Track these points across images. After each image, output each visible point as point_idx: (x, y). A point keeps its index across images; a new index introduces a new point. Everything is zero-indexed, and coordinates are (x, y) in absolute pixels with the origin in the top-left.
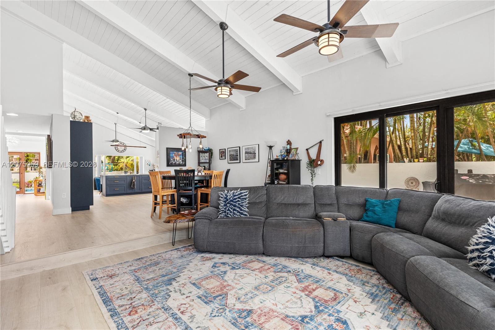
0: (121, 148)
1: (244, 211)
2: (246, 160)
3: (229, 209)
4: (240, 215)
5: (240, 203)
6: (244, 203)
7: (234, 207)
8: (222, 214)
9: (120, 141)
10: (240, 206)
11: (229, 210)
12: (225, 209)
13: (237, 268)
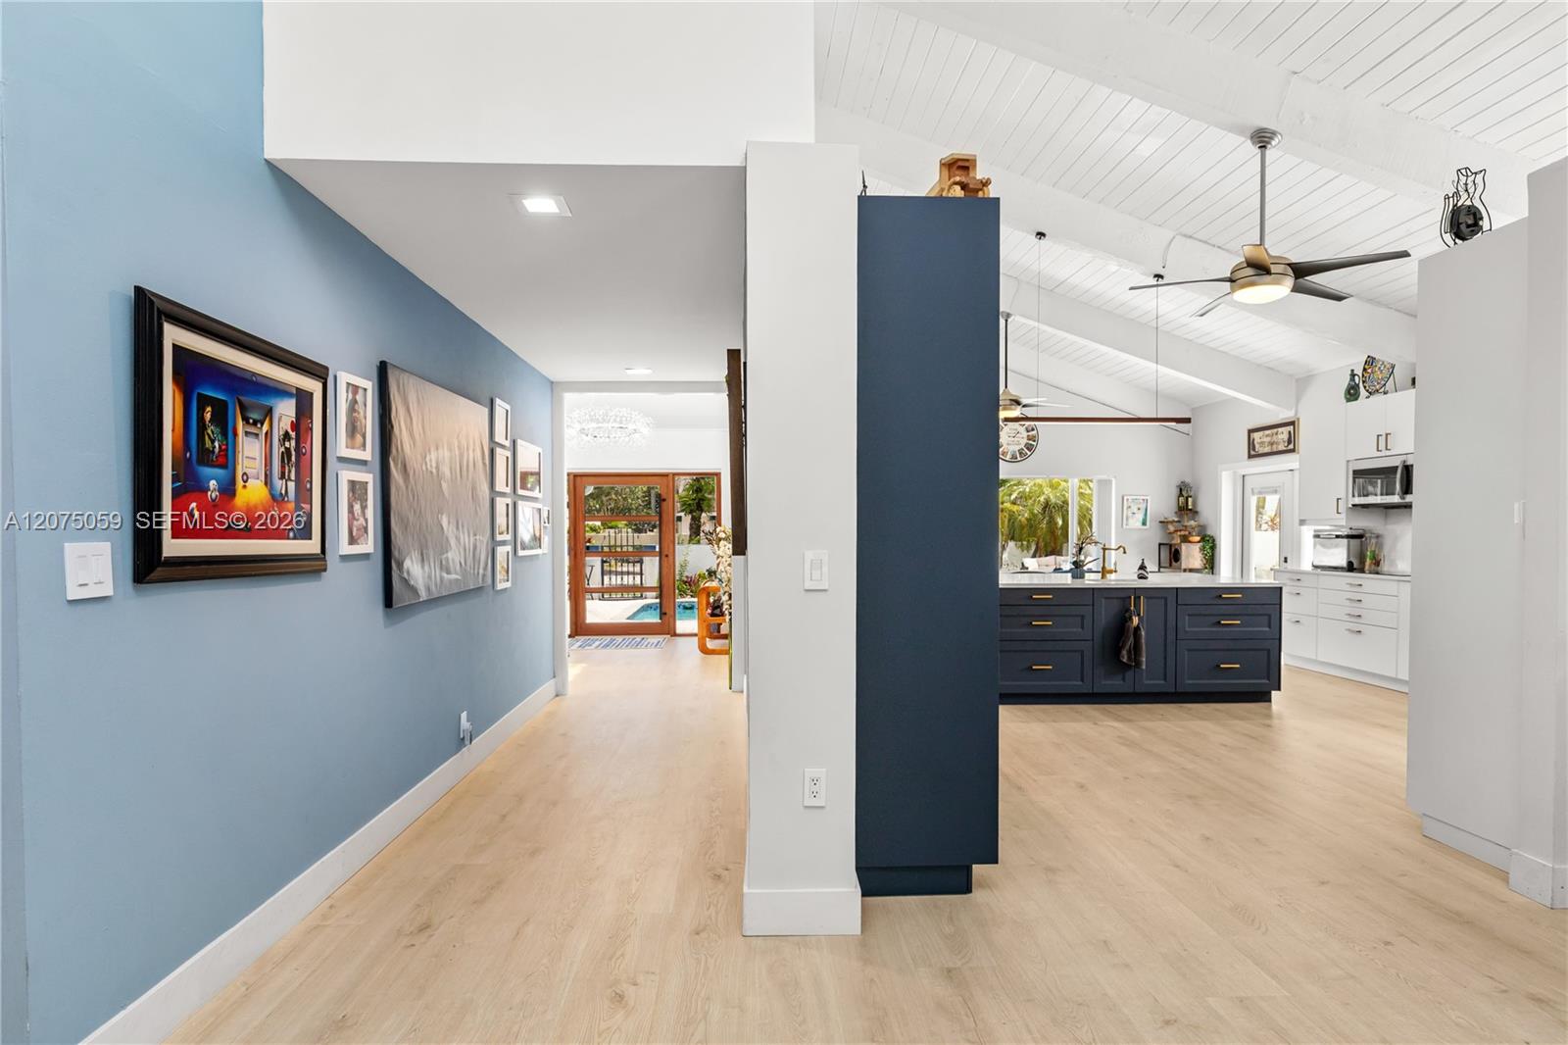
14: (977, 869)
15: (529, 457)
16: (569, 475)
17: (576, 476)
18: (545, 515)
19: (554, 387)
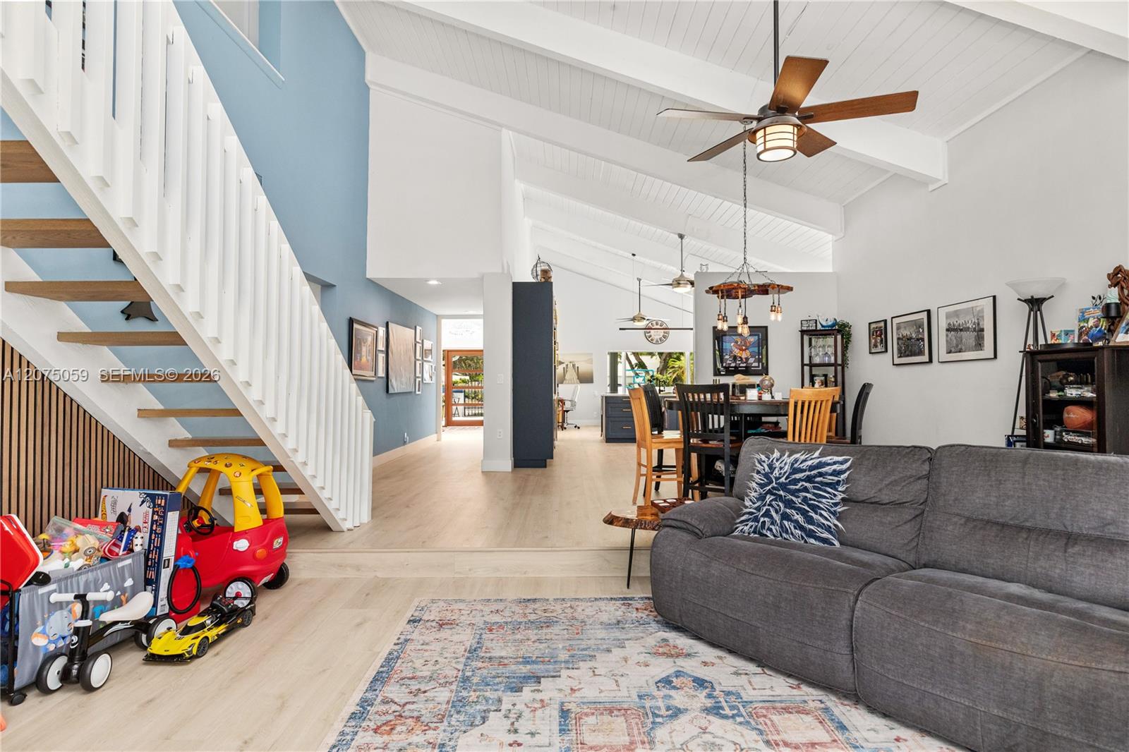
0: (656, 335)
1: (819, 525)
2: (949, 352)
3: (768, 511)
4: (803, 538)
5: (809, 496)
6: (824, 500)
7: (785, 507)
8: (747, 525)
9: (646, 318)
10: (806, 508)
11: (767, 514)
12: (758, 509)
13: (727, 712)
14: (548, 460)
15: (428, 345)
16: (443, 351)
17: (448, 351)
18: (433, 367)
19: (438, 318)
